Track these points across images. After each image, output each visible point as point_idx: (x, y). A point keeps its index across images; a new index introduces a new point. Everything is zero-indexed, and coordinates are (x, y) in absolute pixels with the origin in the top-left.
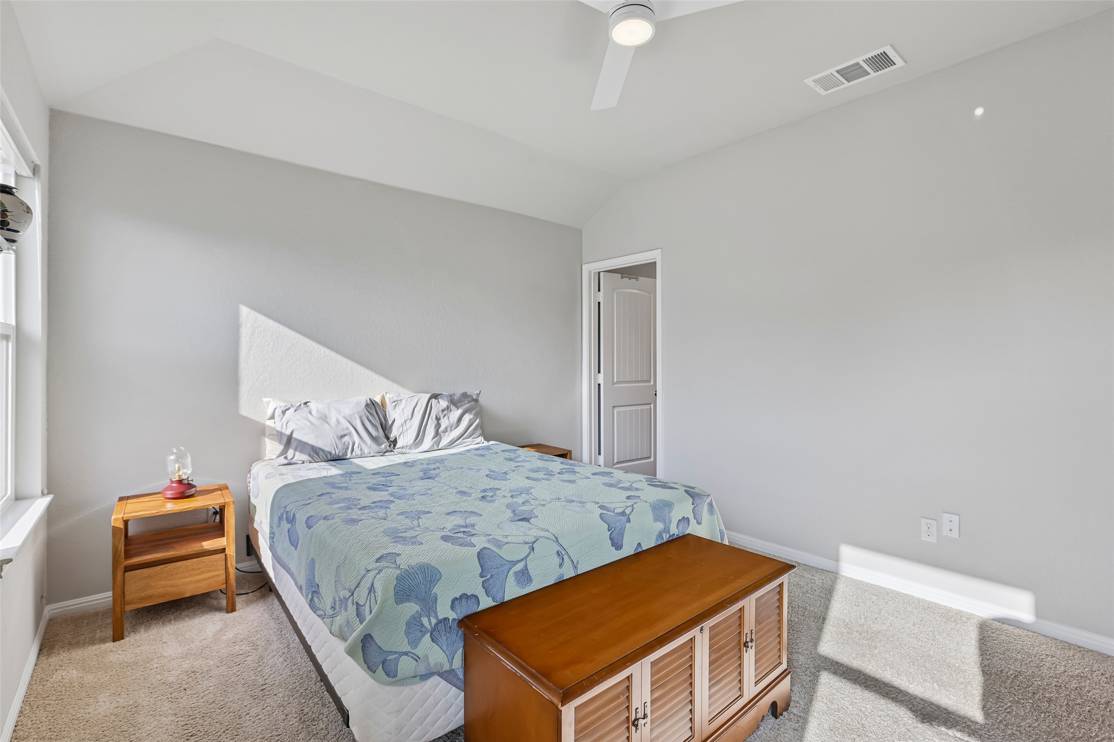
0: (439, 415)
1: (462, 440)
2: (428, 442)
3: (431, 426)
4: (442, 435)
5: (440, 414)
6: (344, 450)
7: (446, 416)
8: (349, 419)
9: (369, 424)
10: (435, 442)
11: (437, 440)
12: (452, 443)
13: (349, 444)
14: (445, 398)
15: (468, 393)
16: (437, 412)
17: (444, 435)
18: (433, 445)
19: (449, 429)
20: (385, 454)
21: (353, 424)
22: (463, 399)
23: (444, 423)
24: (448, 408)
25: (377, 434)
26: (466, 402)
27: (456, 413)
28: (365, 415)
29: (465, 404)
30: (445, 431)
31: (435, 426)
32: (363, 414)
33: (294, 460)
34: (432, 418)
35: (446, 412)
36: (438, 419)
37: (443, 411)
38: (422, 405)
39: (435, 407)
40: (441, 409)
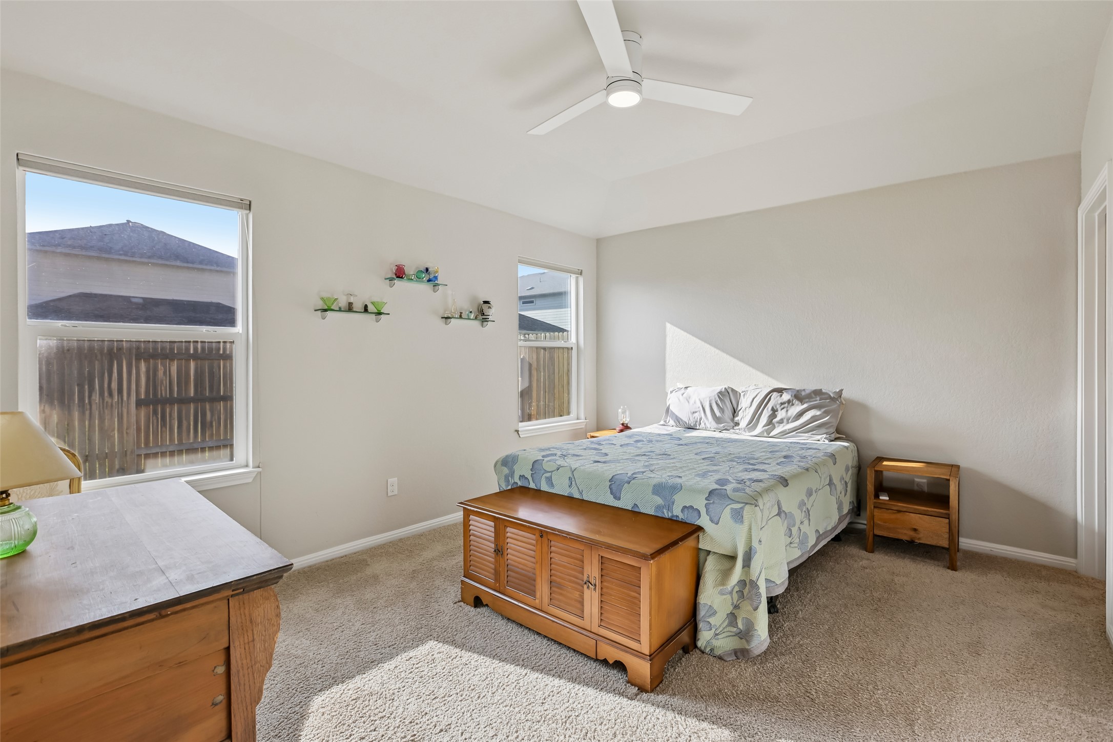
0: (776, 407)
1: (797, 433)
2: (759, 429)
3: (765, 415)
4: (776, 425)
5: (778, 406)
6: (694, 423)
7: (785, 410)
8: (702, 401)
9: (716, 406)
10: (766, 431)
11: (768, 428)
12: (784, 434)
13: (697, 418)
14: (790, 392)
15: (823, 391)
16: (775, 404)
17: (779, 426)
18: (763, 432)
19: (785, 421)
20: (723, 431)
21: (704, 405)
22: (813, 396)
23: (781, 414)
24: (789, 402)
25: (720, 415)
26: (818, 398)
27: (798, 408)
28: (715, 399)
29: (816, 401)
30: (781, 422)
31: (769, 416)
32: (714, 398)
33: (669, 424)
34: (768, 409)
35: (786, 405)
36: (774, 411)
37: (782, 404)
38: (761, 396)
39: (774, 399)
40: (779, 402)
